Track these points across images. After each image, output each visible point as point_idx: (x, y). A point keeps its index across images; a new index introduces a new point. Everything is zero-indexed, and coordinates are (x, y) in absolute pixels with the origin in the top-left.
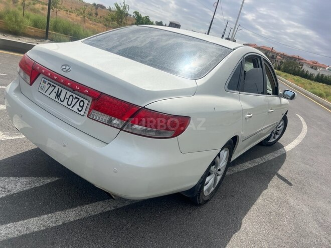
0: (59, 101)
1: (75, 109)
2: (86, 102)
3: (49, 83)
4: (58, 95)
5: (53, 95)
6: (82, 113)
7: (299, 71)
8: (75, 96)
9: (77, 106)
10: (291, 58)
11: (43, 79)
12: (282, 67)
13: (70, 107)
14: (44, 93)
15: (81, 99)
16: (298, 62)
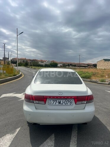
0: (61, 104)
1: (69, 104)
2: (72, 101)
3: (53, 101)
4: (60, 103)
5: (57, 104)
6: (72, 104)
7: (38, 64)
8: (67, 101)
9: (69, 103)
10: (33, 60)
11: (49, 100)
12: (32, 64)
13: (67, 104)
14: (52, 104)
15: (69, 101)
16: (36, 61)
